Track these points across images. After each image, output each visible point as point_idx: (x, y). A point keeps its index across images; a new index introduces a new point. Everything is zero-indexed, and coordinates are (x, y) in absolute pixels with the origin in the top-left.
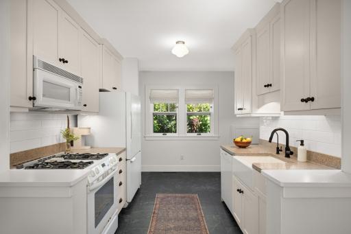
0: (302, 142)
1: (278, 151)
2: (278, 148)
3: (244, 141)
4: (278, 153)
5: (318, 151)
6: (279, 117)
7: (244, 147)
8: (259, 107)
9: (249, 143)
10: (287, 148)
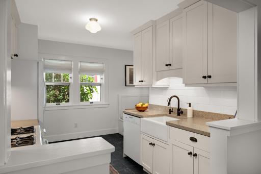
0: (190, 104)
1: (171, 111)
2: (170, 110)
3: (144, 106)
4: (170, 113)
5: (199, 110)
6: (168, 88)
7: (143, 111)
8: (157, 80)
9: (147, 107)
10: (179, 109)
